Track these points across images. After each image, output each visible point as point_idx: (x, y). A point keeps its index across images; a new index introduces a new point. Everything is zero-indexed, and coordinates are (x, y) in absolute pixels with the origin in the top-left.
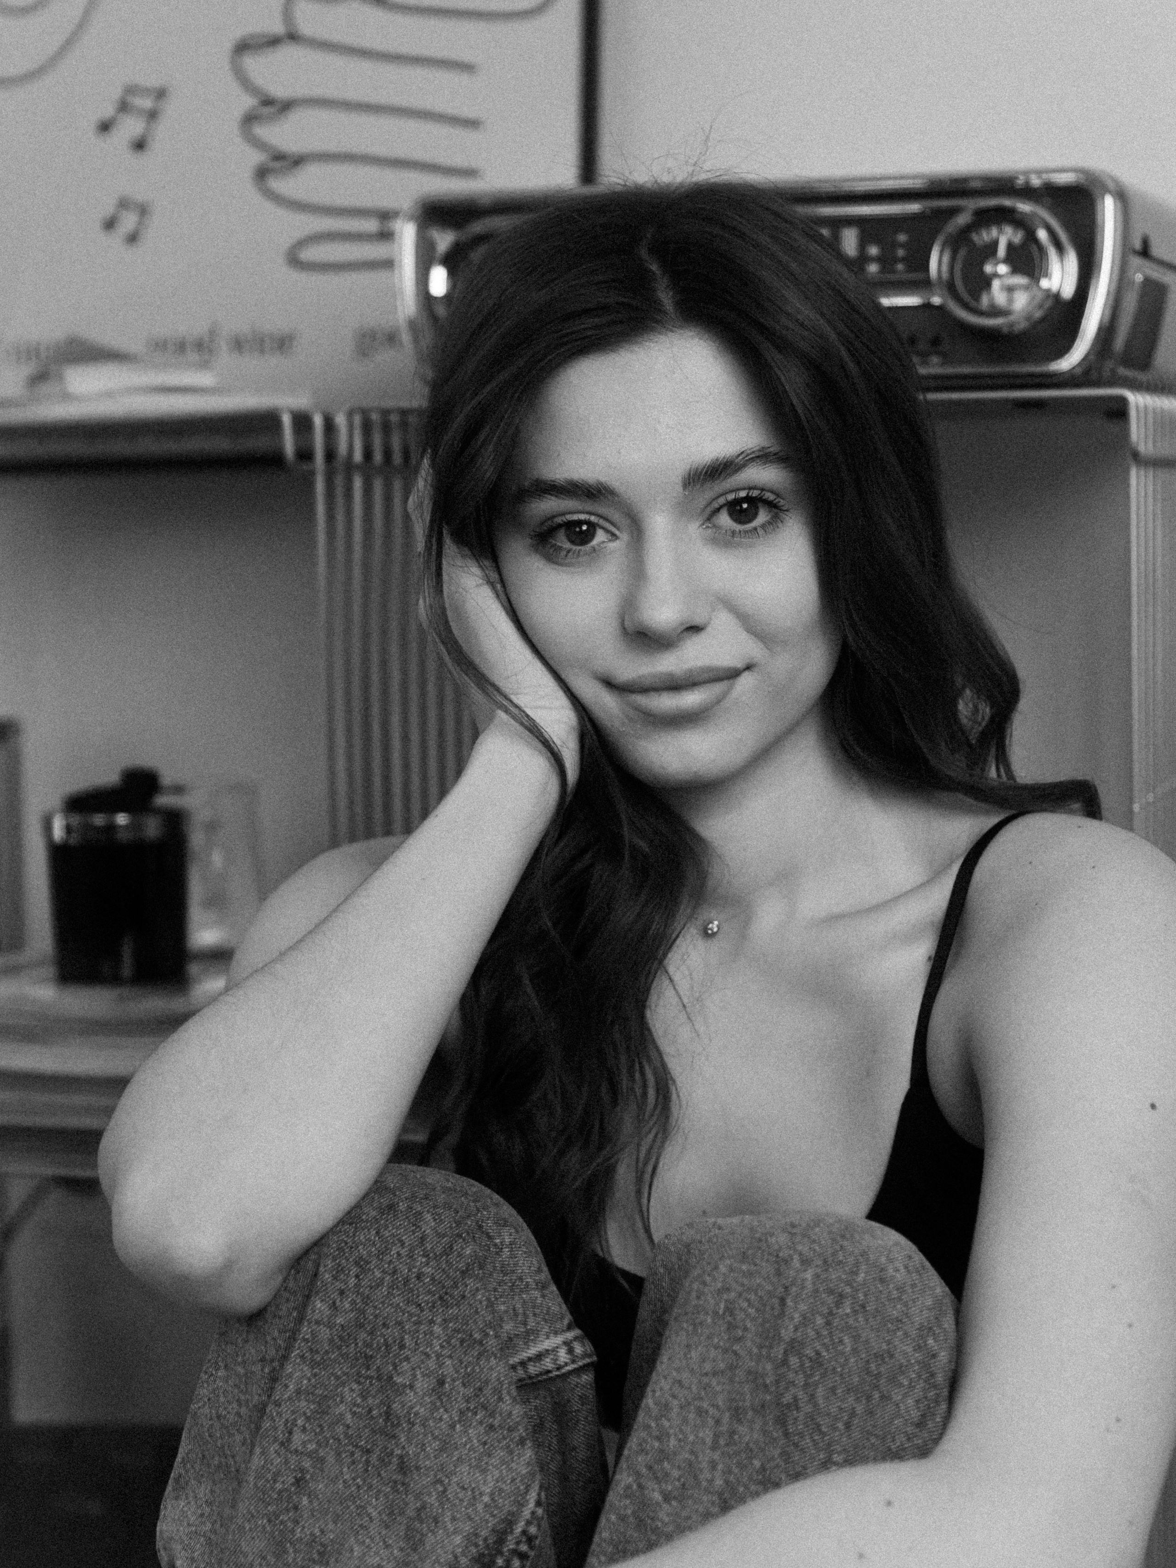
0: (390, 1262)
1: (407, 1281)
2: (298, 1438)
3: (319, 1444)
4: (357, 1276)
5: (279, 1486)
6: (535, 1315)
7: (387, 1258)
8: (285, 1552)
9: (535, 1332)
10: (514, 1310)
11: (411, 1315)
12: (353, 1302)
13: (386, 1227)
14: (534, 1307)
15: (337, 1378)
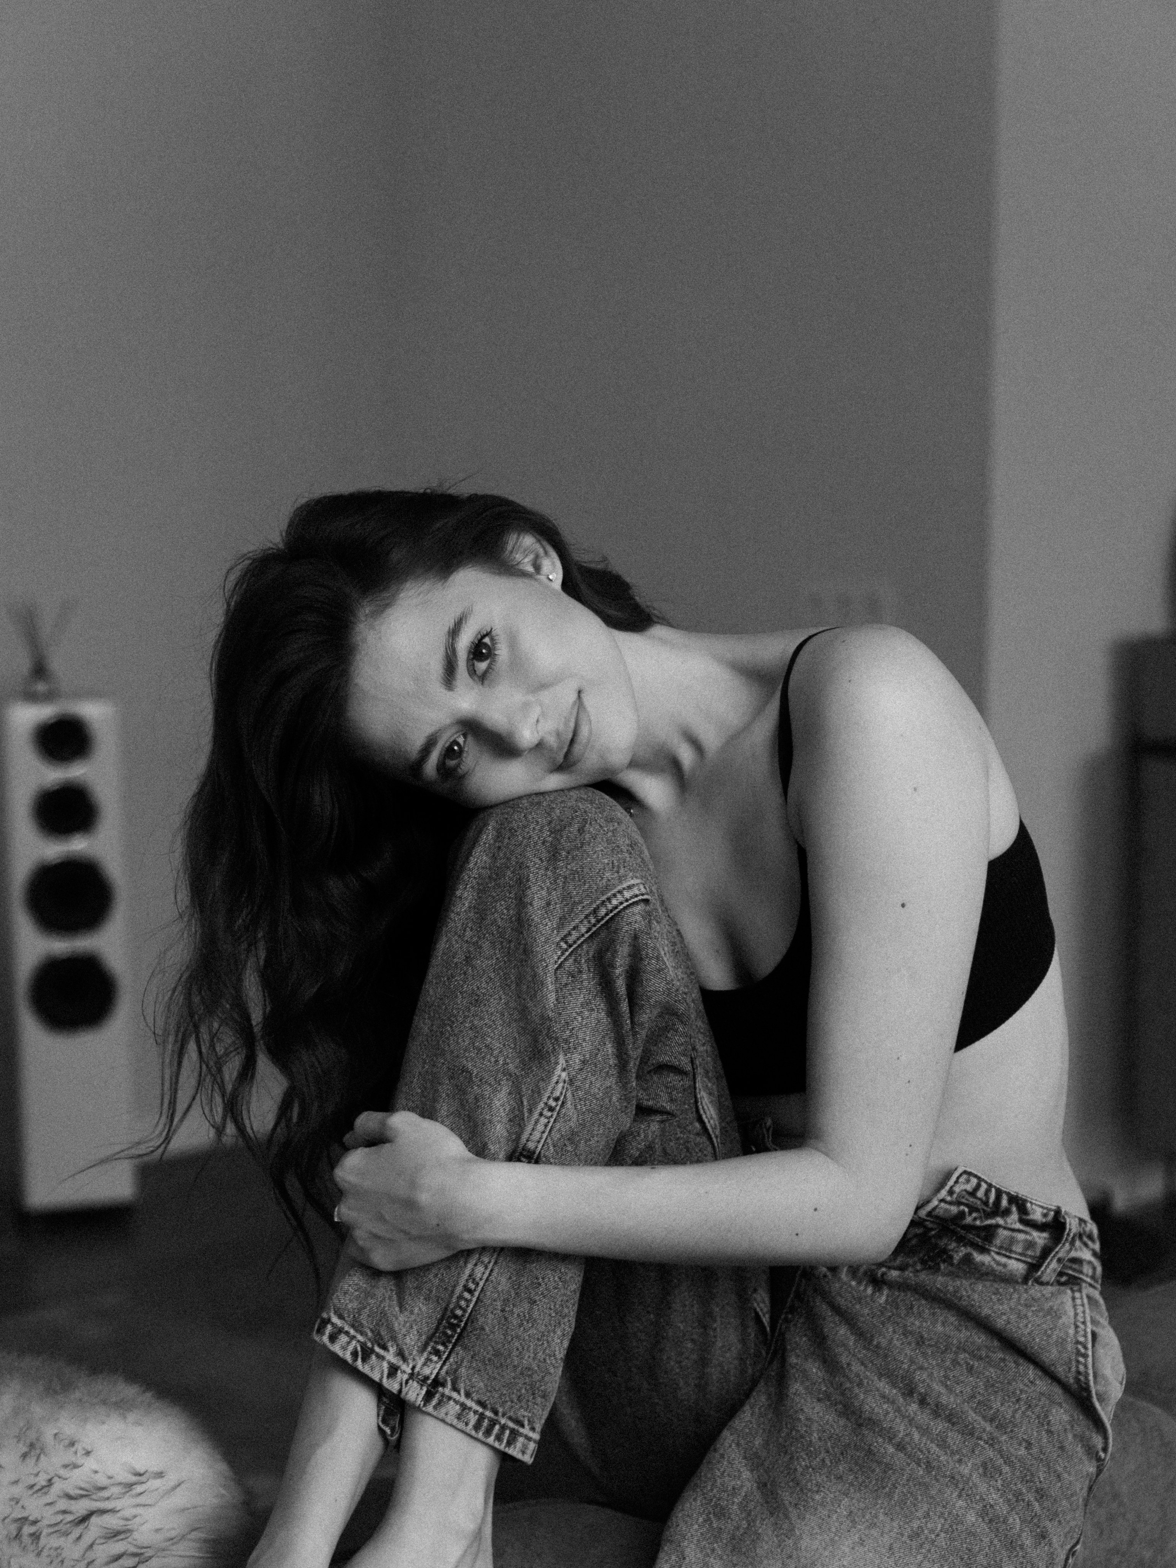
0: (528, 833)
1: (536, 843)
2: (468, 933)
3: (479, 937)
4: (509, 838)
5: (455, 960)
6: (624, 867)
7: (527, 830)
8: (456, 997)
9: (625, 876)
10: (613, 863)
11: (535, 864)
12: (505, 854)
13: (531, 813)
14: (624, 862)
15: (493, 897)
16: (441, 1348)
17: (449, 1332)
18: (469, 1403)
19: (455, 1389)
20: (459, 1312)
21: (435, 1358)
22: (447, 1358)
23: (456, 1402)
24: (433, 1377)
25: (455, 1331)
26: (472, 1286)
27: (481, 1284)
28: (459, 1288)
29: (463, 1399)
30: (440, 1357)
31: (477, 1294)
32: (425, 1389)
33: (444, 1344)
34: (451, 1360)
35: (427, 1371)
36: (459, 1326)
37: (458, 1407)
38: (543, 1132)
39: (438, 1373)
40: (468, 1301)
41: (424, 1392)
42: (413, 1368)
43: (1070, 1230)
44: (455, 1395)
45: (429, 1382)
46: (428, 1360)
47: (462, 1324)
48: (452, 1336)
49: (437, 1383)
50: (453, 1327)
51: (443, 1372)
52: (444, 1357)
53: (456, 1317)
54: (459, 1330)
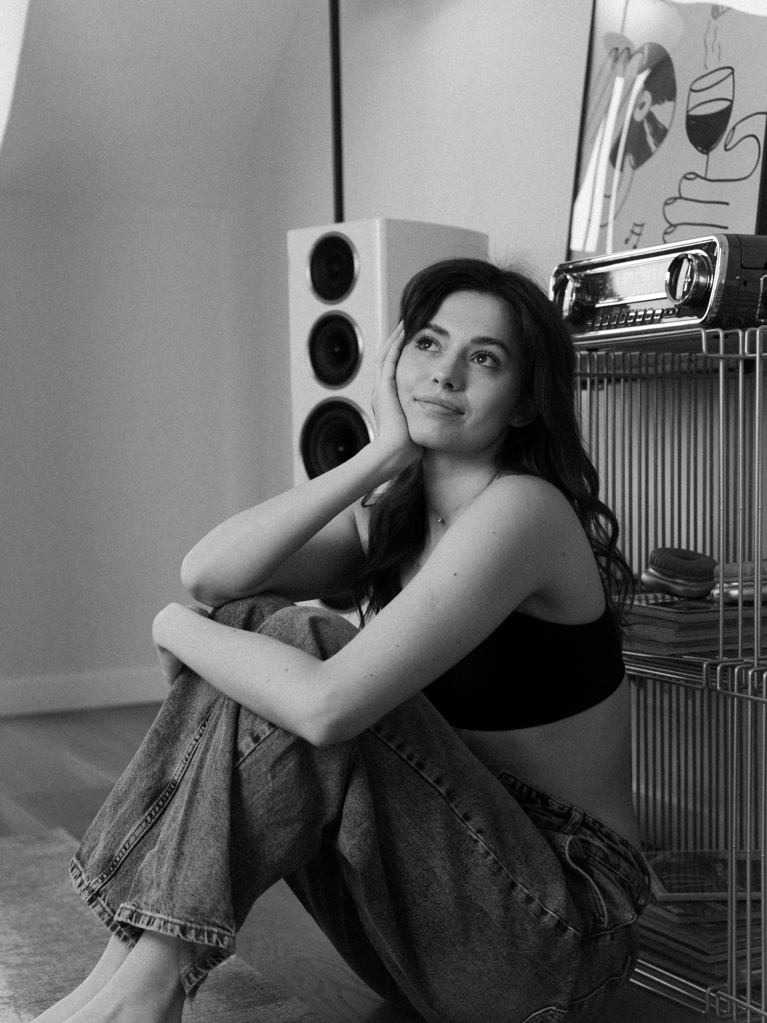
16: (105, 876)
17: (111, 869)
18: (108, 909)
19: (104, 900)
20: (118, 859)
21: (100, 881)
22: (107, 882)
23: (101, 906)
24: (96, 890)
25: (114, 869)
26: (127, 846)
27: (132, 846)
28: (121, 846)
29: (104, 905)
30: (103, 881)
31: (128, 851)
32: (91, 896)
33: (107, 875)
34: (108, 884)
35: (94, 887)
36: (116, 866)
37: (101, 909)
38: (182, 772)
39: (99, 889)
40: (123, 854)
41: (89, 897)
42: (89, 884)
43: (574, 818)
44: (102, 902)
45: (94, 893)
46: (97, 881)
47: (118, 866)
48: (112, 871)
49: (98, 894)
50: (113, 866)
51: (102, 889)
52: (105, 881)
53: (116, 861)
54: (116, 869)
